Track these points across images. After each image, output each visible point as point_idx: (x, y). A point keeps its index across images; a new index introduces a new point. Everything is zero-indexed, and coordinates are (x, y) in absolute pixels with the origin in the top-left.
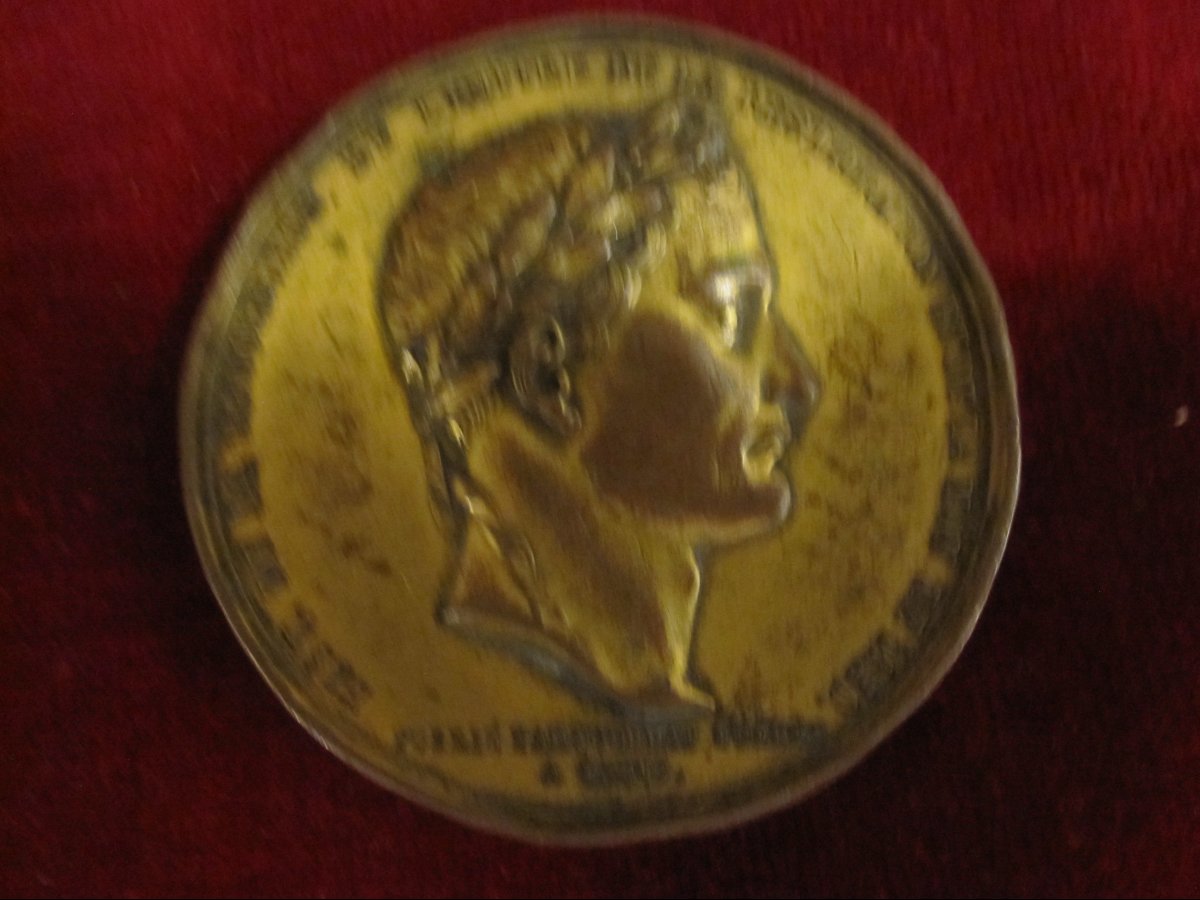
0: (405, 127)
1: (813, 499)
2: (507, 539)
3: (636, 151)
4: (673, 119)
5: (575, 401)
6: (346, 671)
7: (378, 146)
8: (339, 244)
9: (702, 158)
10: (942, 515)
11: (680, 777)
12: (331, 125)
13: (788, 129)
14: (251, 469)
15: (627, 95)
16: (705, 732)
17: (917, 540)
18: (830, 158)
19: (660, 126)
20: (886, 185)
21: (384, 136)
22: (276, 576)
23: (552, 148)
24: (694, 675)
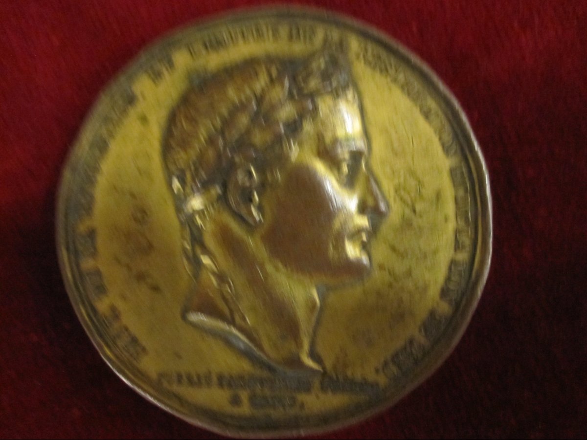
0: (182, 59)
1: (381, 267)
2: (221, 277)
3: (300, 78)
4: (321, 63)
5: (260, 208)
6: (134, 340)
7: (167, 70)
8: (144, 119)
9: (334, 84)
10: (448, 279)
11: (302, 406)
12: (143, 57)
13: (381, 71)
14: (92, 234)
15: (298, 48)
16: (316, 383)
17: (434, 291)
18: (402, 88)
19: (314, 65)
20: (432, 103)
21: (171, 64)
22: (101, 289)
23: (257, 74)
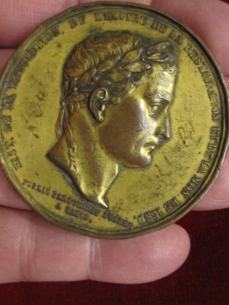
0: (90, 19)
5: (104, 114)
6: (17, 159)
8: (59, 46)
10: (189, 184)
17: (179, 188)
20: (215, 89)
22: (9, 128)
24: (105, 198)
